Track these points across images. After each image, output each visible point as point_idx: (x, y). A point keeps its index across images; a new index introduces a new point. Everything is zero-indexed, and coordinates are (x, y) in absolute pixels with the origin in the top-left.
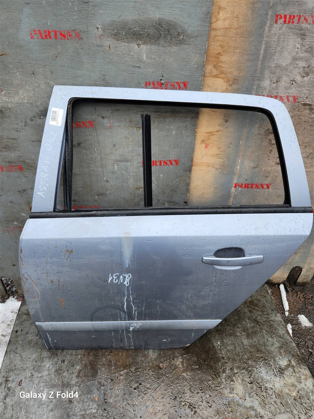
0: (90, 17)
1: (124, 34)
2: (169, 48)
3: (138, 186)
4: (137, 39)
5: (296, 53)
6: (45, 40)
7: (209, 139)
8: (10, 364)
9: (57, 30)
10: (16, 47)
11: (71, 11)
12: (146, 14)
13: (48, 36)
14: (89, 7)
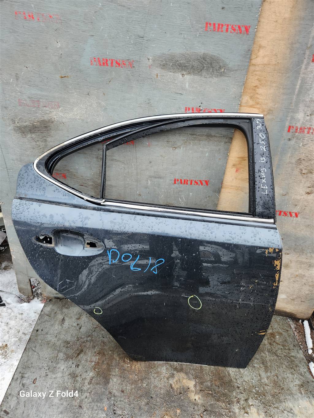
0: (144, 49)
1: (171, 65)
2: (211, 79)
3: (168, 202)
4: (182, 70)
6: (102, 67)
7: (240, 164)
8: (27, 361)
9: (113, 59)
10: (77, 71)
11: (128, 44)
12: (192, 49)
13: (105, 64)
14: (144, 41)
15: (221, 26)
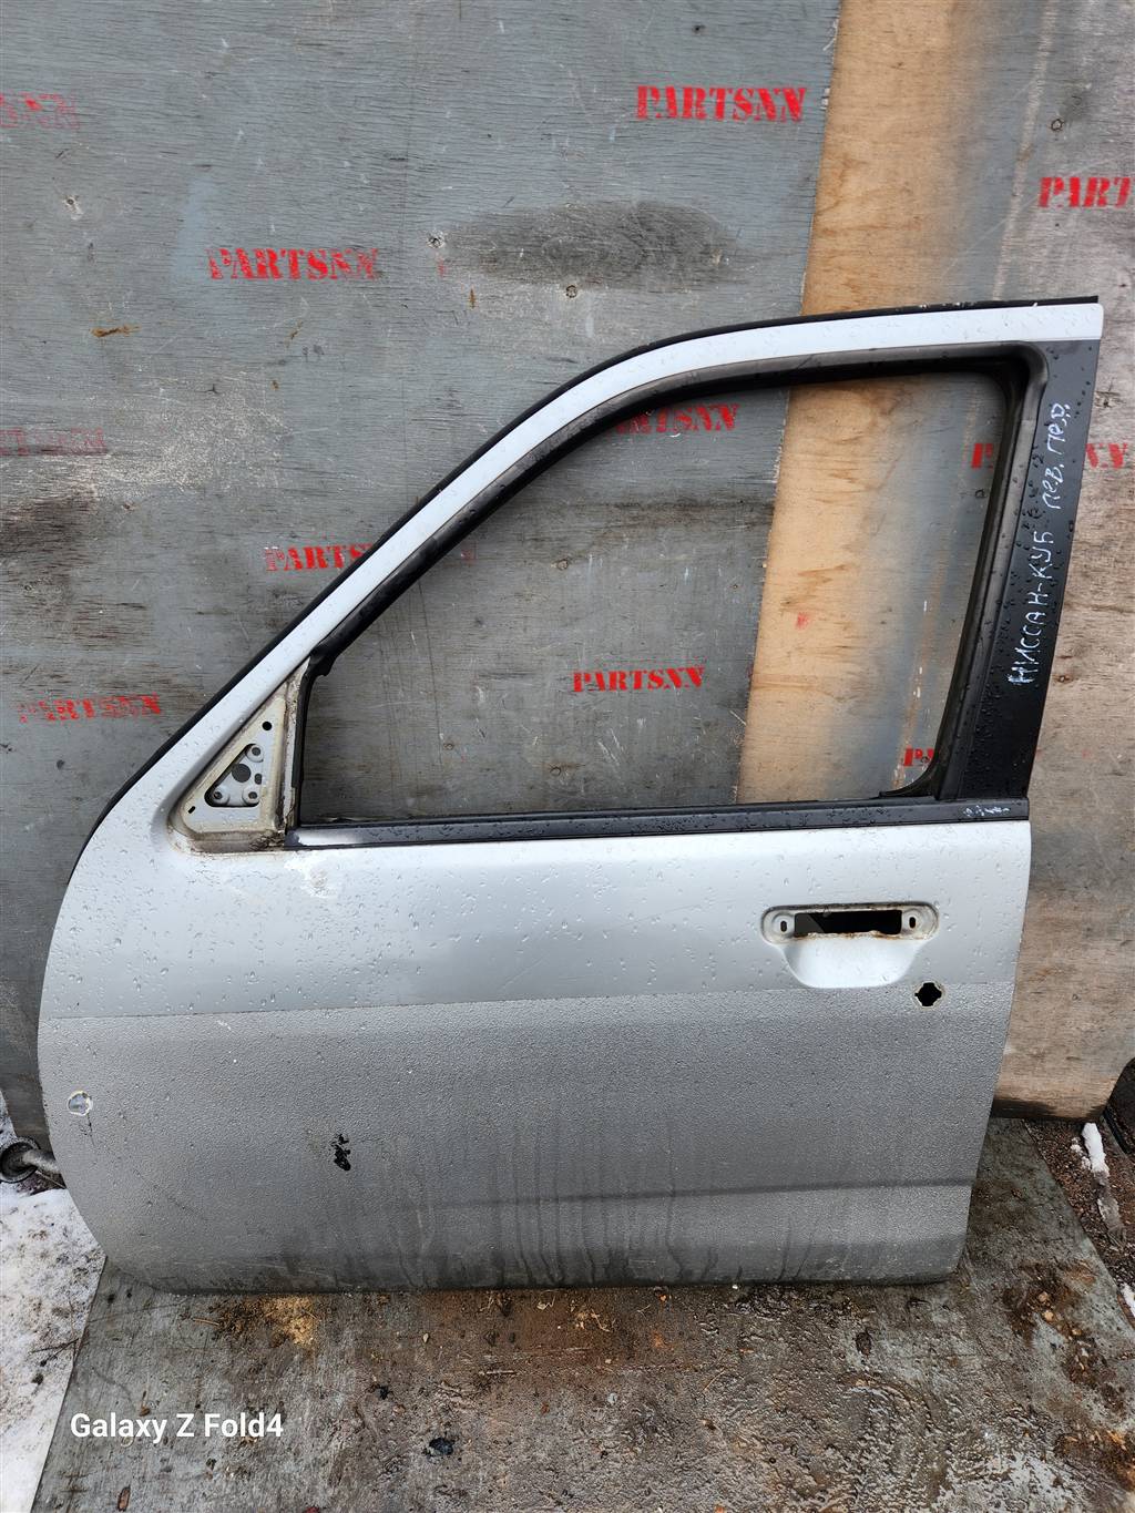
0: (411, 205)
1: (521, 254)
2: (675, 298)
3: (557, 761)
4: (566, 270)
5: (1115, 303)
6: (257, 282)
7: (809, 596)
9: (297, 248)
10: (160, 307)
11: (350, 188)
12: (595, 192)
13: (269, 270)
14: (409, 172)
15: (695, 98)
